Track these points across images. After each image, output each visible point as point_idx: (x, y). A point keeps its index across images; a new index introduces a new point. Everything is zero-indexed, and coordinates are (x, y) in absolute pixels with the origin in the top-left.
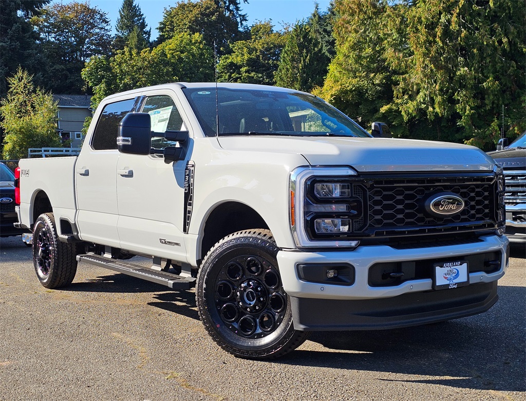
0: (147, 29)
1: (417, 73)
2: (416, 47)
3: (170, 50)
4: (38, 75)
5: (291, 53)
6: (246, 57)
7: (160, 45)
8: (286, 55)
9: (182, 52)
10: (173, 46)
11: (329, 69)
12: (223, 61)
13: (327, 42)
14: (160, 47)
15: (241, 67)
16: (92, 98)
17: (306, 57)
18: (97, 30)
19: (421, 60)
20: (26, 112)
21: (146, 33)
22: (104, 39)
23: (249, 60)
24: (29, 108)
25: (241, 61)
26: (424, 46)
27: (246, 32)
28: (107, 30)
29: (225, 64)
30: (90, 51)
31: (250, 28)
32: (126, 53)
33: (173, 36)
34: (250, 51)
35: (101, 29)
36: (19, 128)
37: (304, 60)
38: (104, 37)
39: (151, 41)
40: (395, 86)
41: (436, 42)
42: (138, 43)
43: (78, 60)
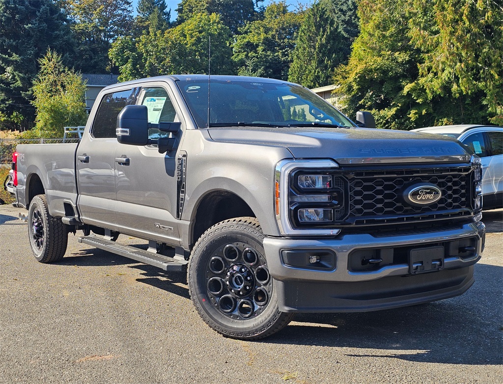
0: (167, 10)
1: (443, 52)
2: (443, 25)
3: (189, 30)
4: (65, 55)
5: (307, 32)
6: (262, 36)
7: (179, 26)
8: (303, 34)
9: (200, 32)
10: (191, 27)
11: (353, 48)
12: (240, 41)
13: (343, 21)
14: (179, 28)
15: (257, 46)
16: (119, 78)
17: (323, 36)
18: (120, 12)
19: (448, 38)
20: (57, 91)
21: (165, 14)
22: (126, 20)
23: (266, 39)
24: (59, 87)
25: (257, 40)
26: (450, 24)
27: (262, 12)
28: (129, 11)
29: (242, 43)
30: (113, 31)
31: (266, 8)
32: (151, 33)
33: (192, 17)
34: (267, 30)
35: (123, 10)
36: (50, 106)
37: (321, 39)
38: (127, 18)
39: (171, 22)
40: (420, 64)
41: (463, 21)
42: (158, 23)
43: (102, 41)
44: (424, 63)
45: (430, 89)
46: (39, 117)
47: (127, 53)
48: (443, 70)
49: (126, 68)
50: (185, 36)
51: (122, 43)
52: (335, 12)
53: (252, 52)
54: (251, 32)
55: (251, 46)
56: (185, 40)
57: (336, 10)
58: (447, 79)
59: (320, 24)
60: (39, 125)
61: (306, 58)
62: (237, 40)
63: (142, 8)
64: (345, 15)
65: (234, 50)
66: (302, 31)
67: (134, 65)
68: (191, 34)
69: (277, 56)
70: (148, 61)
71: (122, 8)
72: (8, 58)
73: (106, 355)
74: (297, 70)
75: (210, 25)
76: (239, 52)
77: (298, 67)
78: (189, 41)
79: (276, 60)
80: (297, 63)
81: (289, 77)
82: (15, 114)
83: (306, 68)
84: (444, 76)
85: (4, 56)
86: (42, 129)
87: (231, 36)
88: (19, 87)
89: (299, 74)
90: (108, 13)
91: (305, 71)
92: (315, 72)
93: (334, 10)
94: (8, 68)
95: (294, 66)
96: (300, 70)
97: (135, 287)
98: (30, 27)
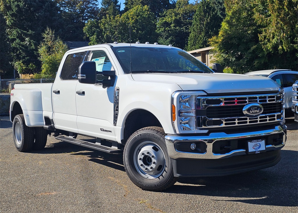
0: (119, 3)
1: (273, 27)
2: (273, 12)
3: (131, 15)
4: (59, 31)
5: (199, 16)
6: (174, 18)
7: (125, 13)
8: (196, 17)
9: (138, 16)
10: (132, 13)
11: (222, 25)
13: (220, 9)
14: (125, 14)
15: (171, 24)
16: (89, 43)
17: (208, 18)
18: (91, 5)
19: (275, 19)
21: (118, 6)
23: (176, 19)
25: (170, 21)
26: (277, 11)
27: (174, 4)
28: (97, 5)
29: (162, 22)
30: (87, 16)
31: (176, 2)
32: (107, 18)
33: (133, 7)
34: (176, 15)
35: (93, 4)
36: (49, 60)
37: (207, 20)
38: (95, 9)
39: (121, 10)
40: (260, 34)
41: (284, 9)
42: (113, 11)
43: (81, 22)
44: (262, 33)
45: (266, 49)
46: (43, 66)
47: (94, 29)
48: (273, 38)
49: (93, 38)
50: (129, 19)
51: (91, 23)
52: (216, 4)
53: (167, 28)
54: (167, 16)
55: (167, 24)
56: (128, 21)
57: (216, 3)
58: (275, 42)
59: (207, 10)
60: (43, 71)
61: (198, 31)
62: (159, 21)
63: (104, 3)
64: (221, 5)
65: (157, 26)
66: (196, 15)
67: (98, 36)
68: (132, 17)
69: (182, 29)
70: (106, 34)
71: (93, 3)
72: (26, 33)
73: (53, 192)
74: (193, 38)
75: (143, 12)
76: (160, 27)
77: (193, 36)
78: (131, 21)
79: (182, 32)
80: (193, 34)
81: (189, 42)
82: (31, 65)
83: (198, 36)
84: (274, 41)
85: (24, 31)
86: (45, 73)
87: (155, 18)
88: (33, 49)
89: (194, 40)
90: (84, 6)
91: (198, 38)
92: (204, 39)
93: (215, 2)
94: (27, 39)
95: (192, 35)
96: (195, 38)
97: (78, 159)
98: (40, 15)
